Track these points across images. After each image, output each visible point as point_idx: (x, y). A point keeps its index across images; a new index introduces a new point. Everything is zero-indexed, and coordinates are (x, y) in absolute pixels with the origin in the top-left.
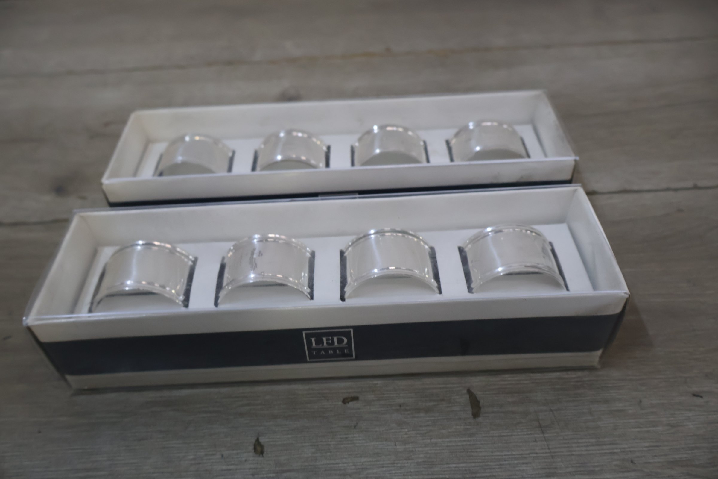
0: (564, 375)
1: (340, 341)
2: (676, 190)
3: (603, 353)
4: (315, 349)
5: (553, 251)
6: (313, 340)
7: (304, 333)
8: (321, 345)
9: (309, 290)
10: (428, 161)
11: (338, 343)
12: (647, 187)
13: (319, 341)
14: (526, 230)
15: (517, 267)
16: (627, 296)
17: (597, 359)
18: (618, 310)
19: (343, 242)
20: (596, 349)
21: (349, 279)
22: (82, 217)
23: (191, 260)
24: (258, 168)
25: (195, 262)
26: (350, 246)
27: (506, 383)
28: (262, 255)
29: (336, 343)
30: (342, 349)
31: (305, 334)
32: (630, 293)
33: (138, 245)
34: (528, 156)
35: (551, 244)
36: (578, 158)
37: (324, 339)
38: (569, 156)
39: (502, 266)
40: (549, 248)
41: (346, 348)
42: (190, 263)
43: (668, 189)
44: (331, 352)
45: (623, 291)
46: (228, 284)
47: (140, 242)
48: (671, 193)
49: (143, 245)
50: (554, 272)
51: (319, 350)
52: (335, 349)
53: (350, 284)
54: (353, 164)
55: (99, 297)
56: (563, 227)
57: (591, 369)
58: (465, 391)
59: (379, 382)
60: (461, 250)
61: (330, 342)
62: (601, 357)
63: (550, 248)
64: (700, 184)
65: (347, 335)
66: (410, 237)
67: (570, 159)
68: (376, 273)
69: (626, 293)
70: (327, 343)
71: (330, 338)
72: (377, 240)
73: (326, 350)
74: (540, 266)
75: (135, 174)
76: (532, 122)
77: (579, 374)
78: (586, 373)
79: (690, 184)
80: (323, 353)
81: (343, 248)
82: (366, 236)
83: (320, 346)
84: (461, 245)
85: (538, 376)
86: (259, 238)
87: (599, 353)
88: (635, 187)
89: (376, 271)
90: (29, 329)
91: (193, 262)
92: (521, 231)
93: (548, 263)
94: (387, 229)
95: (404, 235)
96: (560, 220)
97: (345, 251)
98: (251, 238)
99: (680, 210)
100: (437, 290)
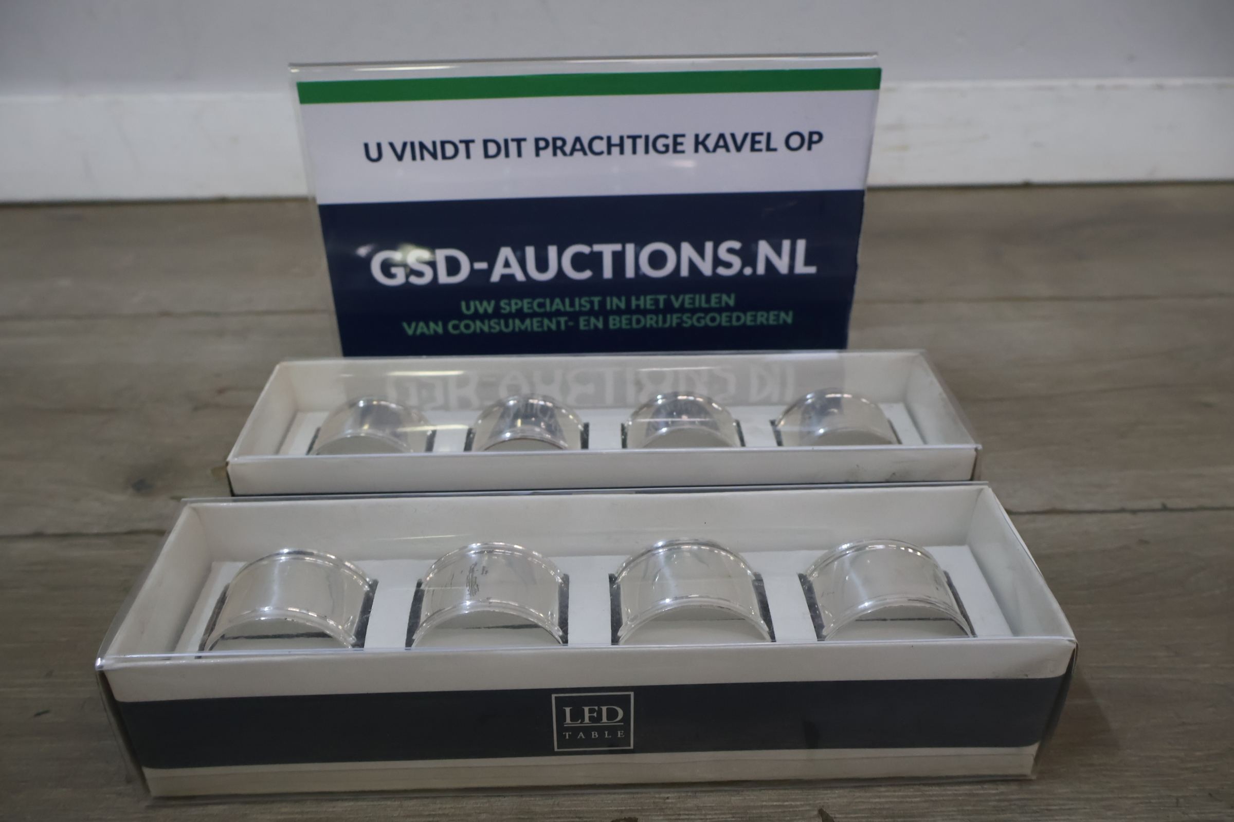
0: (977, 789)
1: (612, 715)
2: (1134, 512)
3: (1040, 750)
4: (568, 729)
5: (950, 585)
6: (568, 710)
7: (554, 696)
8: (580, 721)
9: (561, 633)
10: (743, 443)
11: (608, 718)
12: (1089, 506)
13: (577, 715)
14: (907, 548)
15: (895, 600)
16: (1074, 646)
17: (1031, 761)
18: (1061, 671)
19: (613, 564)
20: (1028, 743)
21: (624, 619)
22: (195, 509)
23: (367, 583)
24: (474, 446)
25: (373, 586)
26: (624, 569)
27: (883, 800)
28: (487, 572)
29: (604, 719)
30: (613, 730)
31: (556, 697)
32: (1077, 641)
33: (282, 554)
34: (899, 442)
35: (946, 575)
36: (980, 447)
37: (586, 709)
38: (967, 442)
39: (870, 599)
40: (944, 580)
41: (620, 728)
42: (367, 588)
43: (1122, 510)
44: (595, 735)
45: (1067, 637)
46: (428, 619)
47: (286, 551)
48: (1128, 516)
49: (289, 553)
50: (954, 610)
51: (575, 730)
52: (601, 730)
53: (626, 624)
54: (624, 445)
55: (216, 634)
56: (965, 549)
57: (1020, 780)
58: (816, 813)
59: (671, 796)
60: (803, 578)
61: (595, 715)
62: (1037, 758)
63: (946, 579)
64: (1171, 504)
65: (623, 702)
66: (723, 553)
67: (968, 447)
68: (668, 605)
69: (1070, 641)
70: (591, 718)
71: (596, 708)
72: (668, 558)
73: (586, 731)
74: (933, 600)
75: (277, 452)
76: (904, 399)
77: (1002, 788)
78: (1014, 787)
79: (1156, 503)
80: (581, 737)
81: (613, 572)
82: (650, 551)
83: (578, 724)
84: (802, 572)
85: (935, 790)
86: (479, 548)
87: (1033, 749)
88: (1070, 506)
89: (668, 601)
90: (103, 675)
91: (370, 586)
92: (898, 547)
93: (942, 599)
94: (684, 539)
95: (713, 548)
96: (958, 540)
97: (616, 575)
98: (464, 549)
99: (1143, 542)
100: (767, 637)
